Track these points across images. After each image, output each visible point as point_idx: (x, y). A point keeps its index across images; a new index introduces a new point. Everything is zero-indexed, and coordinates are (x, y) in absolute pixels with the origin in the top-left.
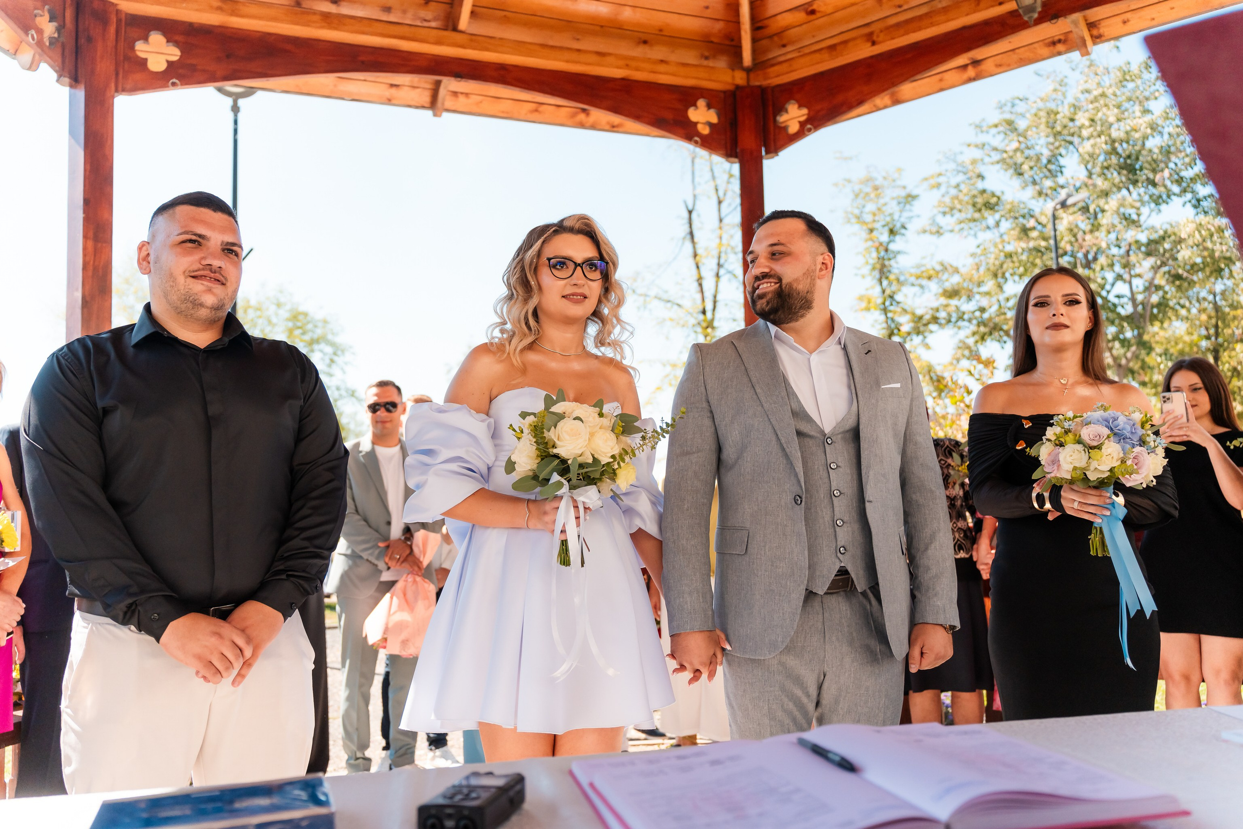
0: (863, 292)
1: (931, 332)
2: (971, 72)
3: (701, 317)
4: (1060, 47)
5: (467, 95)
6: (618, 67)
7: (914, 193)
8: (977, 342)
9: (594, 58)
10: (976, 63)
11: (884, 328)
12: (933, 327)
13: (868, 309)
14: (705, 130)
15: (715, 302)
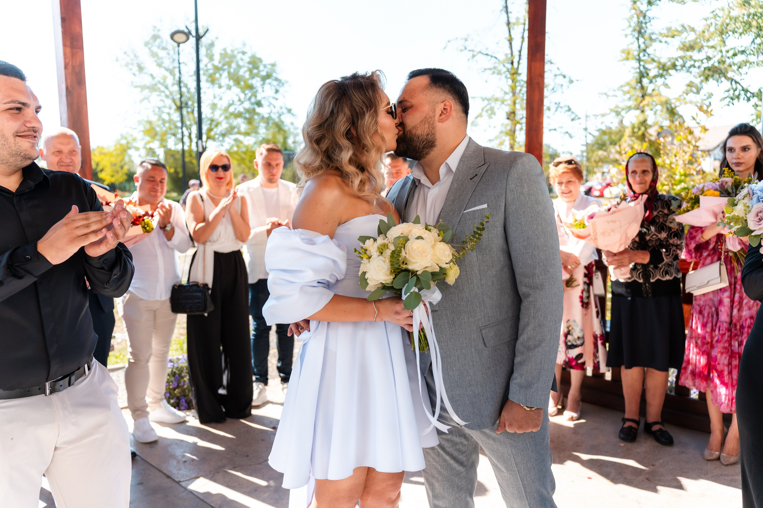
0: (625, 47)
1: (671, 75)
3: (509, 66)
8: (702, 81)
11: (637, 73)
12: (672, 72)
13: (627, 59)
15: (520, 56)
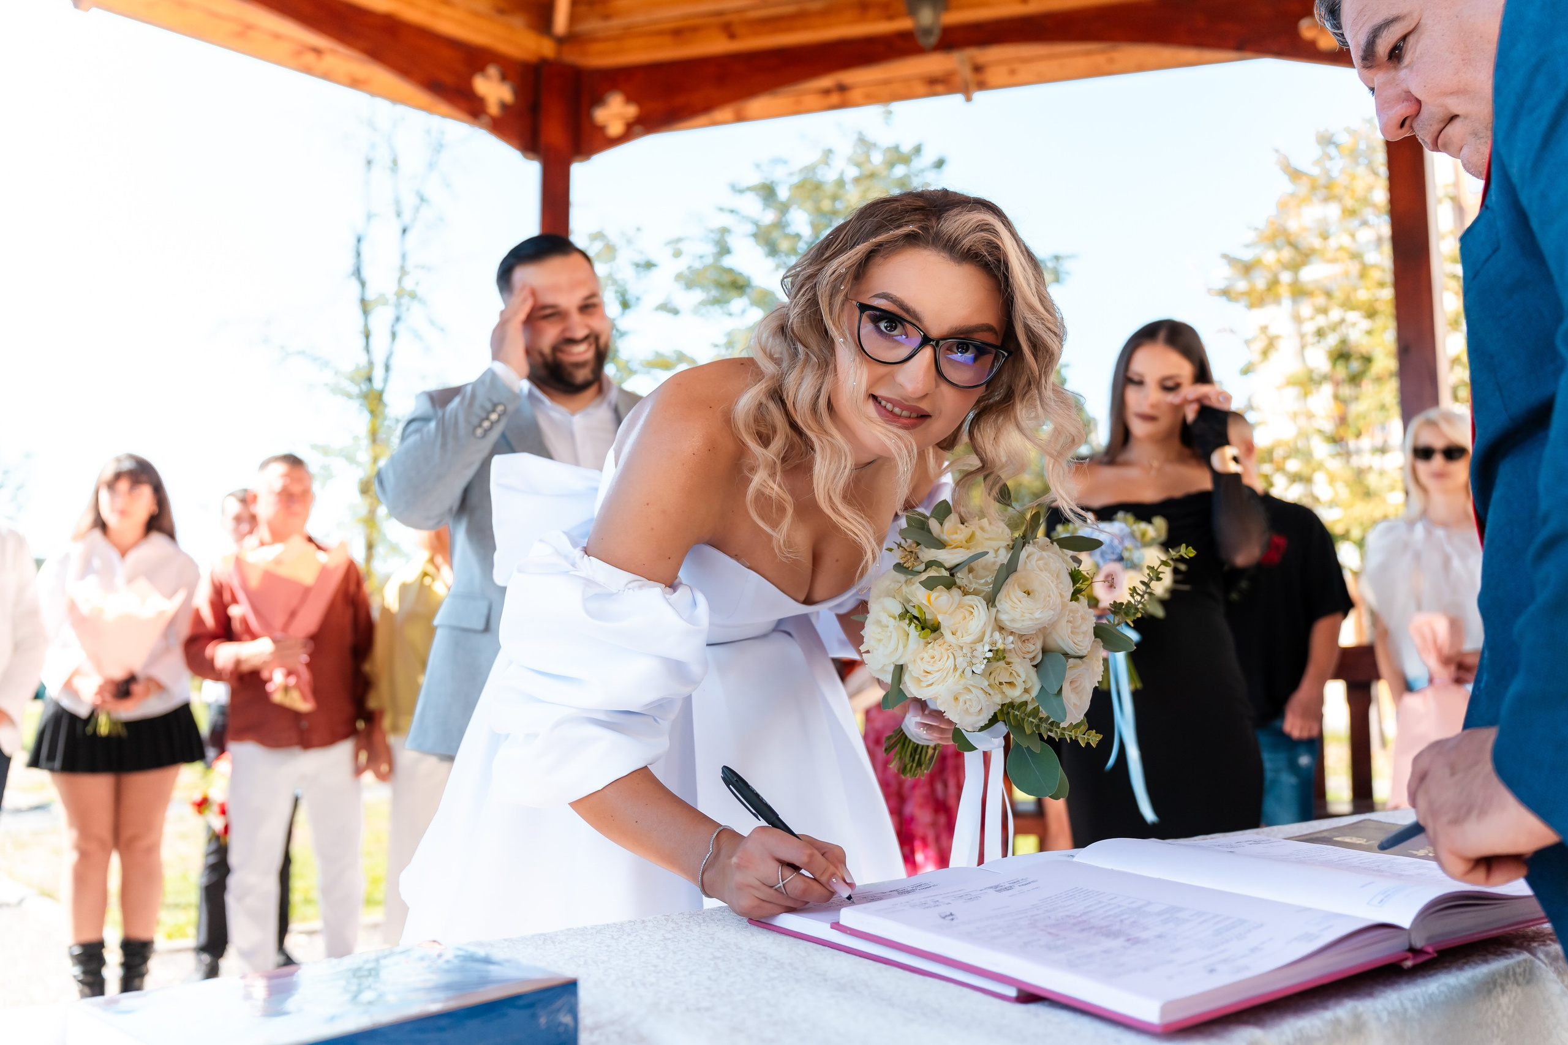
2: (835, 98)
4: (939, 86)
10: (841, 87)
14: (493, 109)
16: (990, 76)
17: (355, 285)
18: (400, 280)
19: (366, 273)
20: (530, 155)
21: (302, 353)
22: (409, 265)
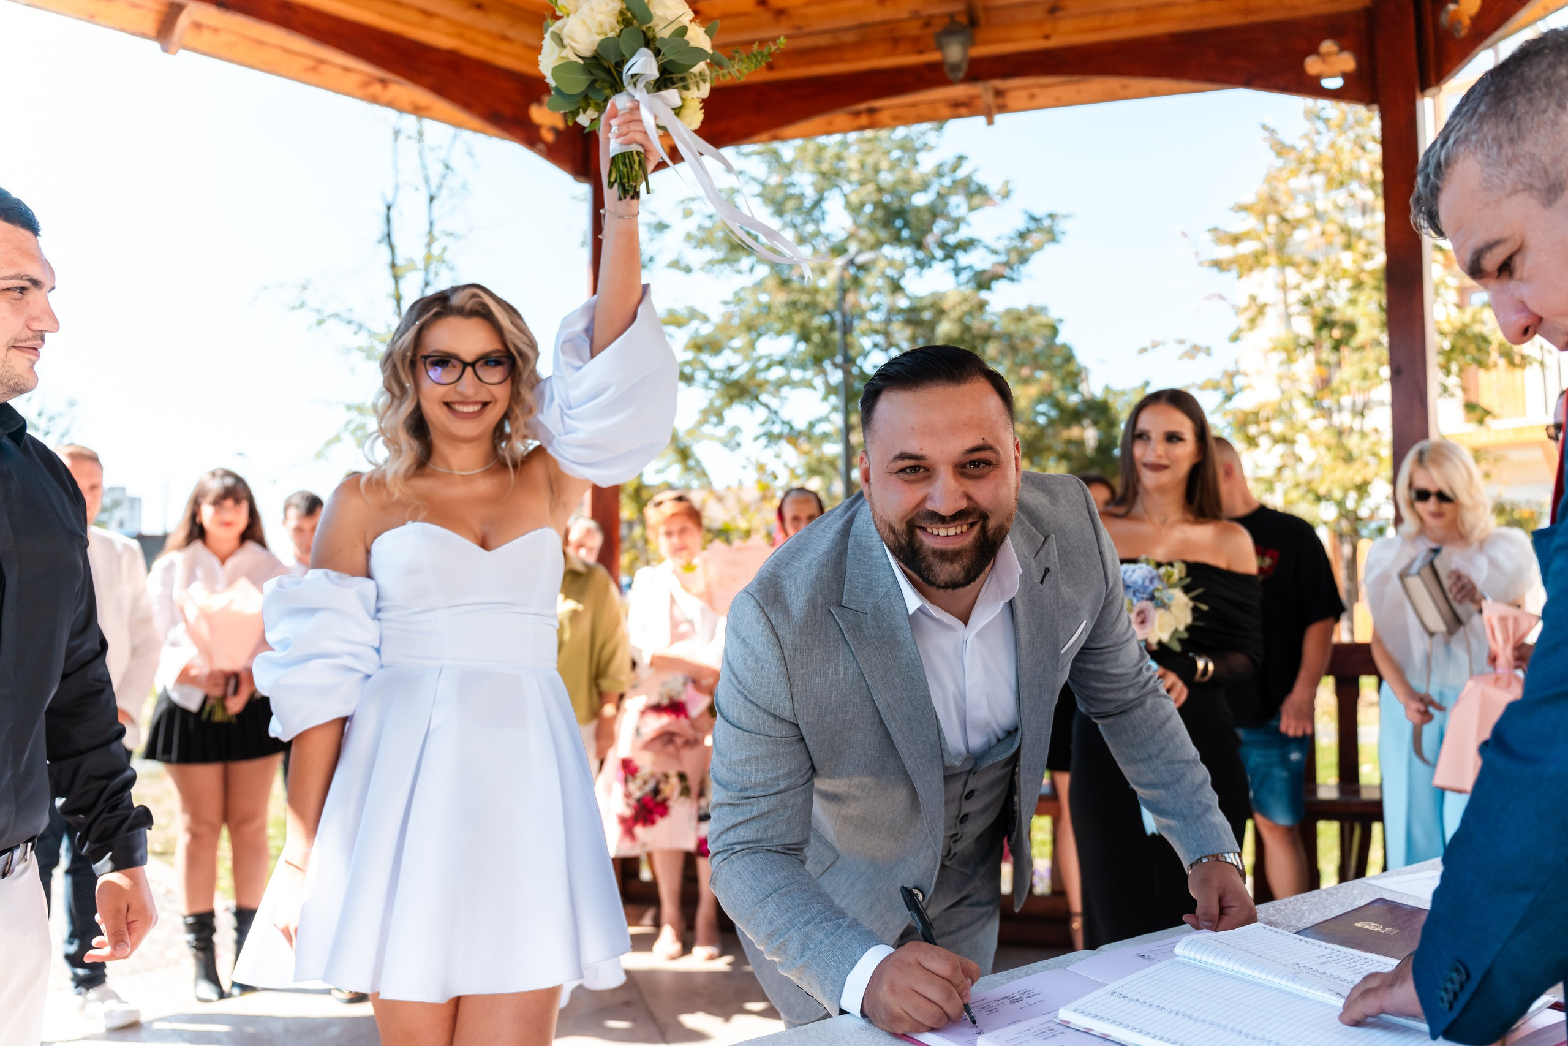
2: (864, 120)
4: (963, 110)
5: (216, 30)
6: (450, 35)
7: (666, 221)
9: (415, 17)
10: (872, 111)
14: (549, 137)
16: (1011, 99)
17: (385, 249)
18: (429, 245)
19: (395, 239)
20: (582, 179)
21: (336, 315)
22: (437, 231)
